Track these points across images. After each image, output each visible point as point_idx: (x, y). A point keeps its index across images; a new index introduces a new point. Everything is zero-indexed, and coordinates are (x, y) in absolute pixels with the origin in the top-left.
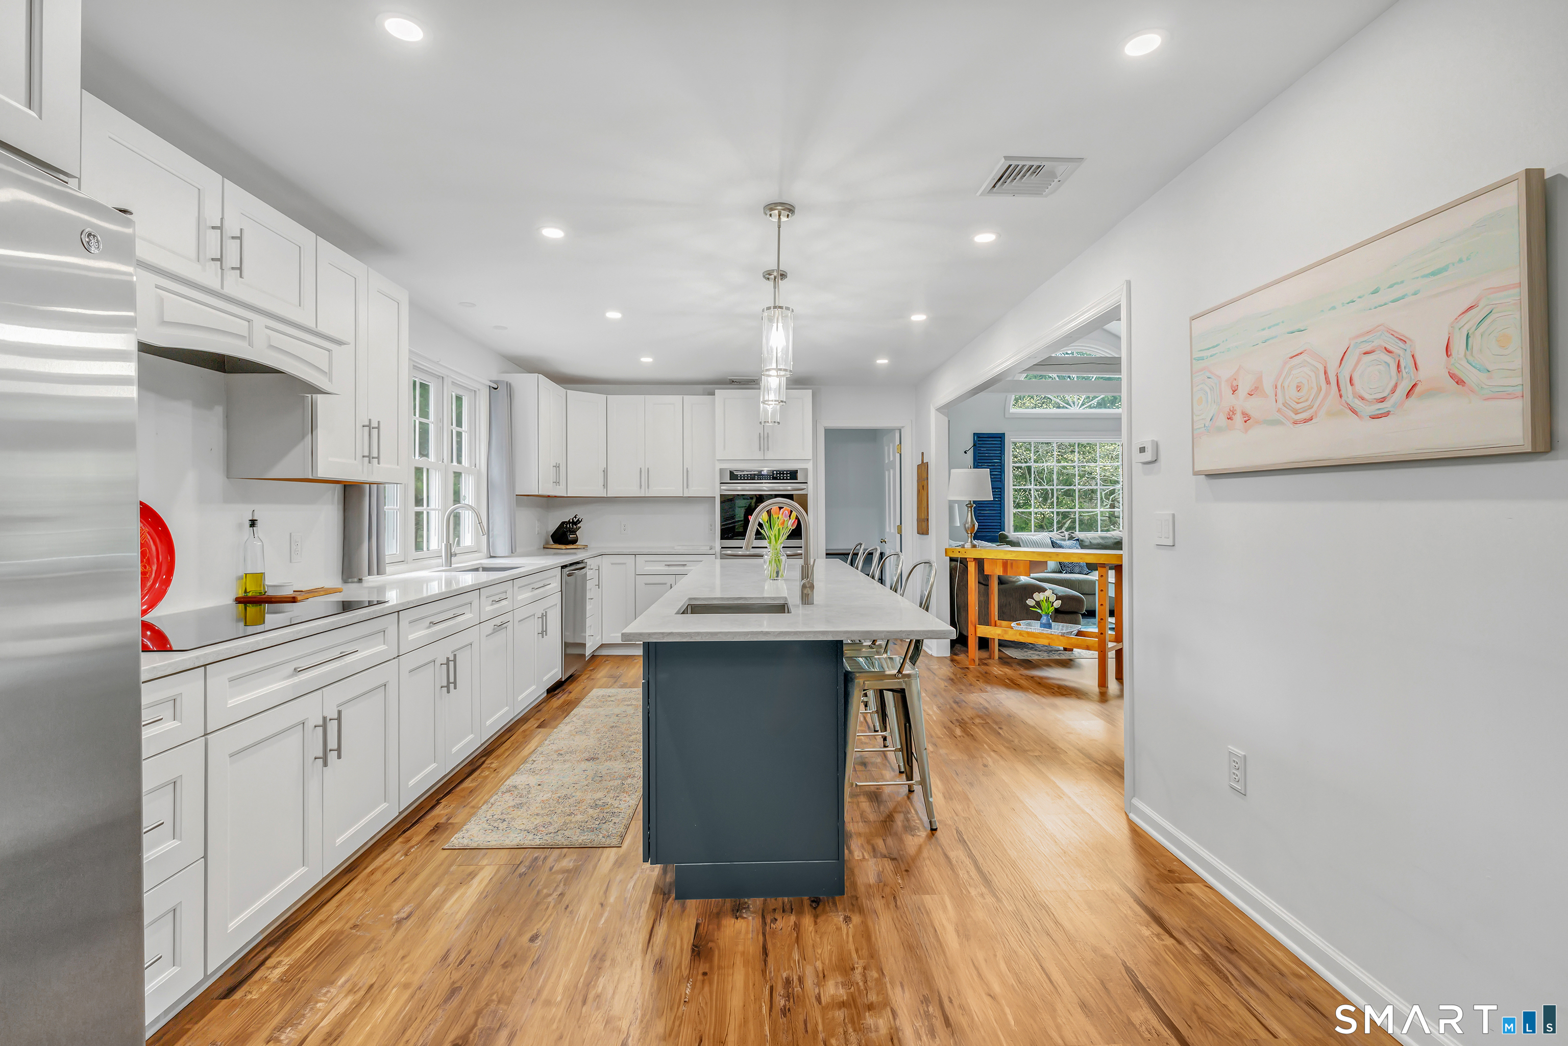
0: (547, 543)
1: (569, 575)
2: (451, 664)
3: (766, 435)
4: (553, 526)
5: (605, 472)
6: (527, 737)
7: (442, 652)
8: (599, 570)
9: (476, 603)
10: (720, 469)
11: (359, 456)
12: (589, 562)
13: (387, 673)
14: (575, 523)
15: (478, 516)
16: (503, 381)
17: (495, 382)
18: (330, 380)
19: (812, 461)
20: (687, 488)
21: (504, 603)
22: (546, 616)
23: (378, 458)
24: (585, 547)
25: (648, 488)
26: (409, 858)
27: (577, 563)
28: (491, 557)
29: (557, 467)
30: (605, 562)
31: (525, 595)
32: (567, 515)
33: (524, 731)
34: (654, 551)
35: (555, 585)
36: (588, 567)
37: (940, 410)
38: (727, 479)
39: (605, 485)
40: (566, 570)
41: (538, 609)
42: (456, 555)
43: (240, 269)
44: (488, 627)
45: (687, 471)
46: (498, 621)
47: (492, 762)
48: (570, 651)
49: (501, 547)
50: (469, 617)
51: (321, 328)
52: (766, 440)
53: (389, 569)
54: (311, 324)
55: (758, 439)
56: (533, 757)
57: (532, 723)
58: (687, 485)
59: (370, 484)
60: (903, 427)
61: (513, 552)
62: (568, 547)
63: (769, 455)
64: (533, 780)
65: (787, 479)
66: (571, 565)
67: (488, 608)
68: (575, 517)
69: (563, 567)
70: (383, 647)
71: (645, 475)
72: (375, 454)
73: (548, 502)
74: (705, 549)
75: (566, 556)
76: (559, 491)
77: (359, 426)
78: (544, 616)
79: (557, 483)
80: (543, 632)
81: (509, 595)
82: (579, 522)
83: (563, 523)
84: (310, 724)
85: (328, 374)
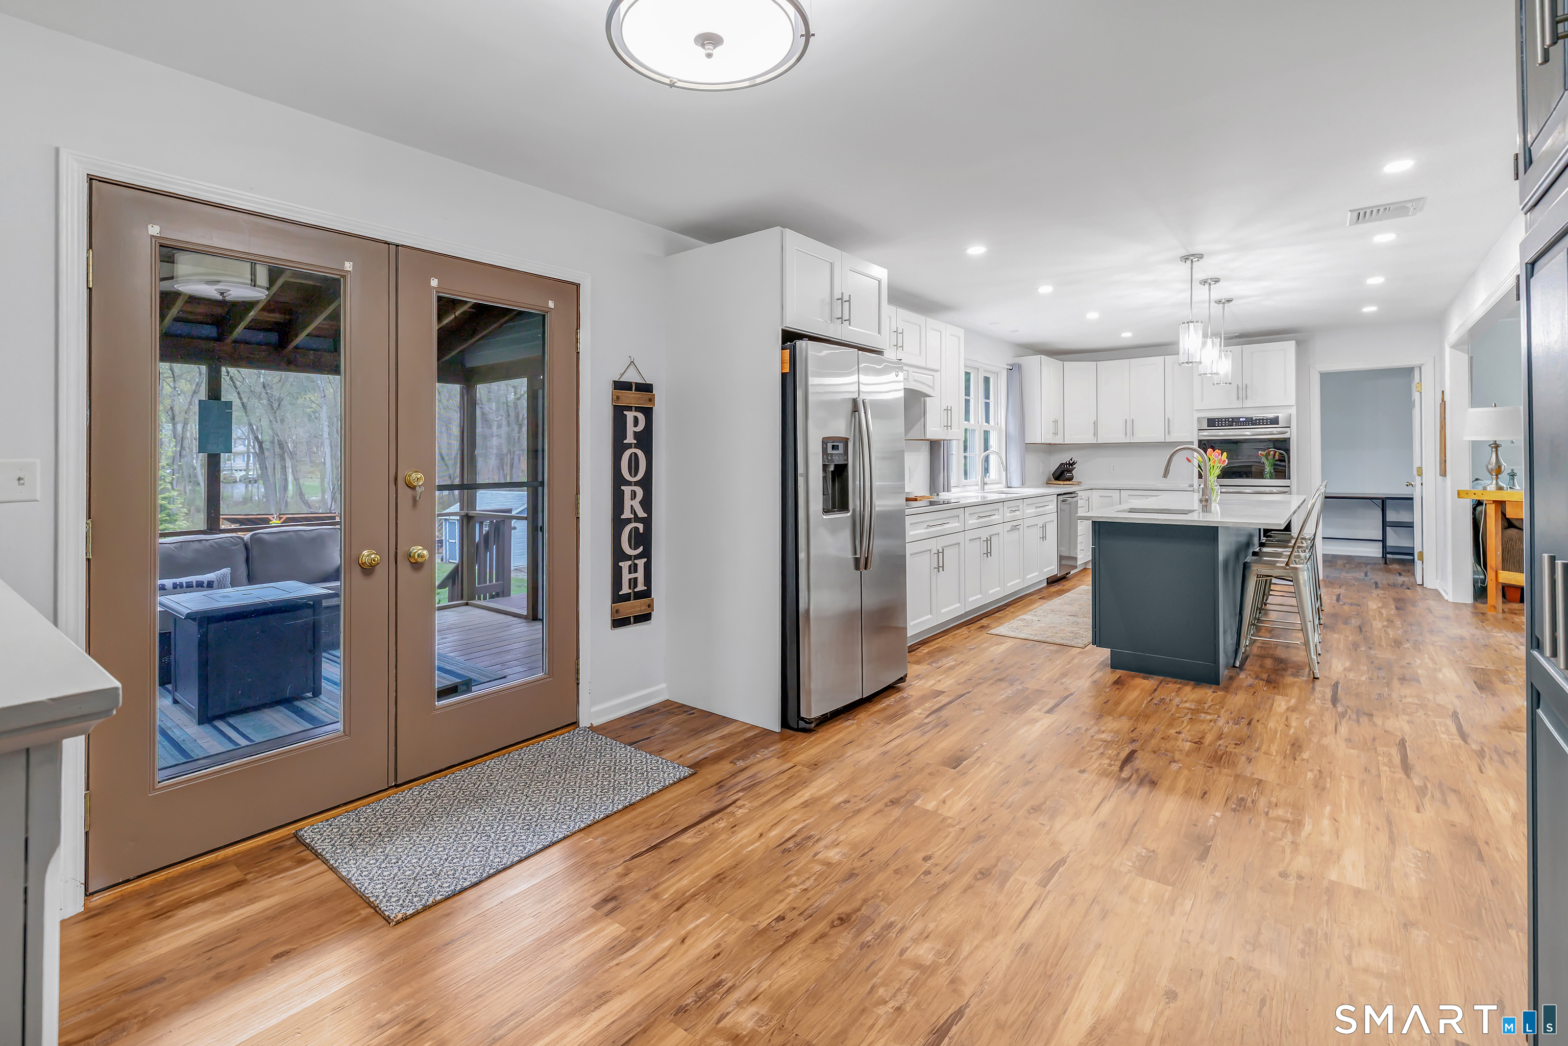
0: (1049, 479)
1: (1063, 501)
2: (989, 541)
3: (1244, 386)
4: (1054, 466)
5: (1096, 424)
6: (1032, 602)
7: (984, 534)
8: (1088, 500)
9: (1001, 510)
10: (1198, 418)
11: (942, 426)
12: (1080, 493)
13: (959, 538)
14: (1072, 465)
15: (1001, 458)
16: (1016, 364)
17: (1011, 365)
18: (934, 390)
19: (1295, 406)
20: (1169, 434)
21: (1017, 513)
22: (1045, 527)
23: (951, 426)
24: (1079, 483)
25: (1133, 435)
26: (970, 634)
27: (1071, 493)
28: (1008, 487)
29: (1056, 422)
30: (1095, 495)
31: (1031, 511)
32: (1065, 458)
33: (1030, 599)
34: (1137, 487)
35: (1052, 507)
36: (1079, 498)
37: (1455, 346)
38: (1205, 426)
39: (1095, 434)
40: (1061, 498)
41: (1040, 521)
42: (987, 484)
43: (902, 347)
44: (1008, 526)
45: (1169, 420)
46: (1014, 523)
47: (1011, 609)
48: (1064, 562)
49: (1015, 480)
50: (996, 518)
51: (929, 366)
52: (1244, 390)
53: (953, 490)
54: (923, 365)
55: (1236, 390)
56: (1036, 610)
57: (1036, 597)
58: (1169, 433)
59: (944, 440)
60: (1422, 364)
61: (1023, 484)
62: (1065, 483)
63: (1248, 403)
64: (1035, 619)
65: (1267, 424)
66: (1065, 494)
67: (1008, 515)
68: (1071, 460)
69: (1058, 495)
70: (958, 524)
71: (1129, 425)
72: (949, 425)
73: (1051, 448)
74: (1185, 486)
75: (1063, 488)
76: (1058, 440)
77: (942, 410)
78: (1044, 527)
79: (1056, 434)
80: (1044, 538)
81: (1021, 508)
82: (1074, 463)
83: (1062, 464)
84: (933, 552)
85: (932, 388)
